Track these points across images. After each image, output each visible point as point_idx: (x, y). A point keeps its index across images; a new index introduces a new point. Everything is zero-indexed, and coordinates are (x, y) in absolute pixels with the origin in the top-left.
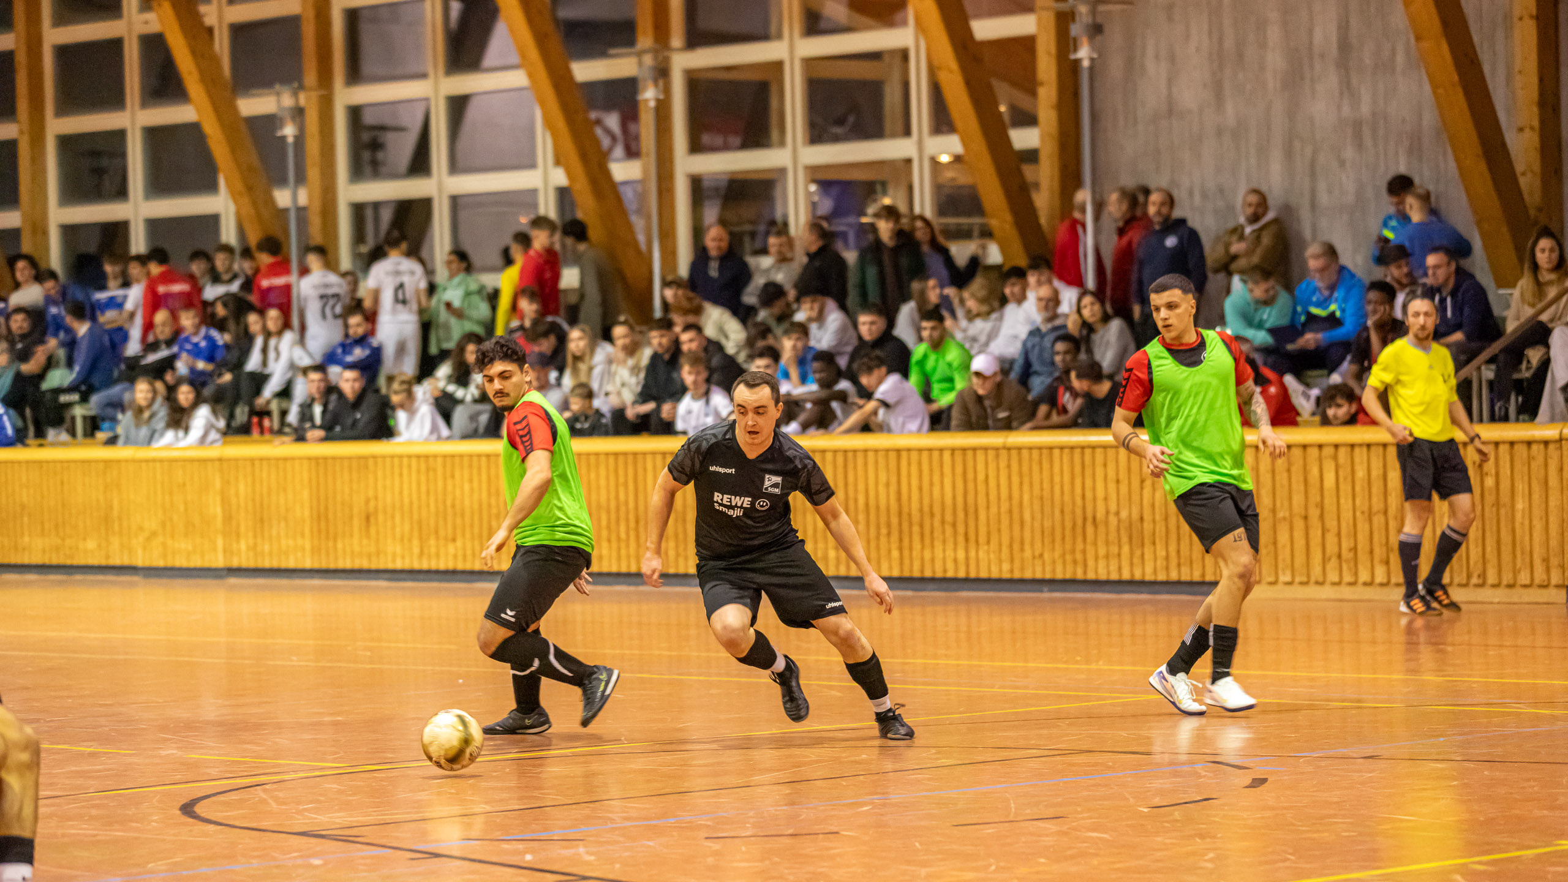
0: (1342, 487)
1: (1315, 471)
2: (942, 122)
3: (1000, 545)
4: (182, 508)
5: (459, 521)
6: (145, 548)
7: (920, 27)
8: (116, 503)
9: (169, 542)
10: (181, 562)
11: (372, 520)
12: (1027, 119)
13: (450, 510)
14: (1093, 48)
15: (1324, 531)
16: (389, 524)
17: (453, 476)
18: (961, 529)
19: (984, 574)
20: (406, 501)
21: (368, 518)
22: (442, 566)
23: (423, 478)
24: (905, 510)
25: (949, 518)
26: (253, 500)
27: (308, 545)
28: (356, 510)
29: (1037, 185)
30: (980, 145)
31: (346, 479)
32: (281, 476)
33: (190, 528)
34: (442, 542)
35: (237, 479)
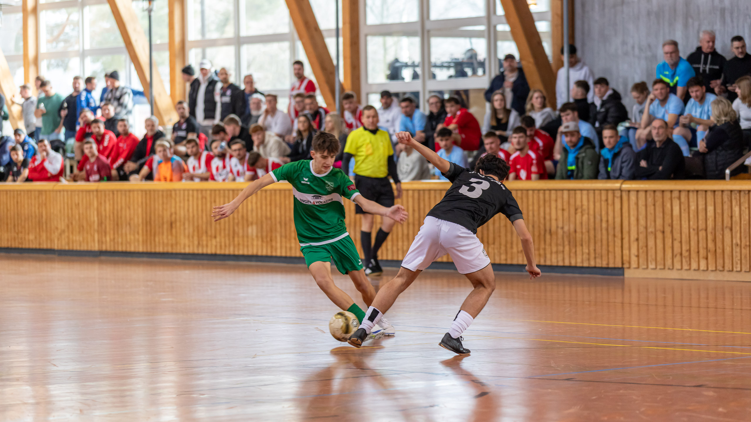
0: (683, 215)
1: (668, 205)
4: (77, 217)
6: (58, 239)
8: (44, 214)
9: (71, 236)
10: (76, 247)
11: (174, 225)
15: (673, 240)
16: (182, 228)
17: (215, 202)
20: (191, 215)
21: (171, 224)
22: (209, 252)
23: (200, 202)
26: (113, 213)
27: (141, 239)
28: (165, 220)
31: (161, 202)
32: (128, 199)
33: (81, 228)
34: (209, 238)
35: (105, 201)
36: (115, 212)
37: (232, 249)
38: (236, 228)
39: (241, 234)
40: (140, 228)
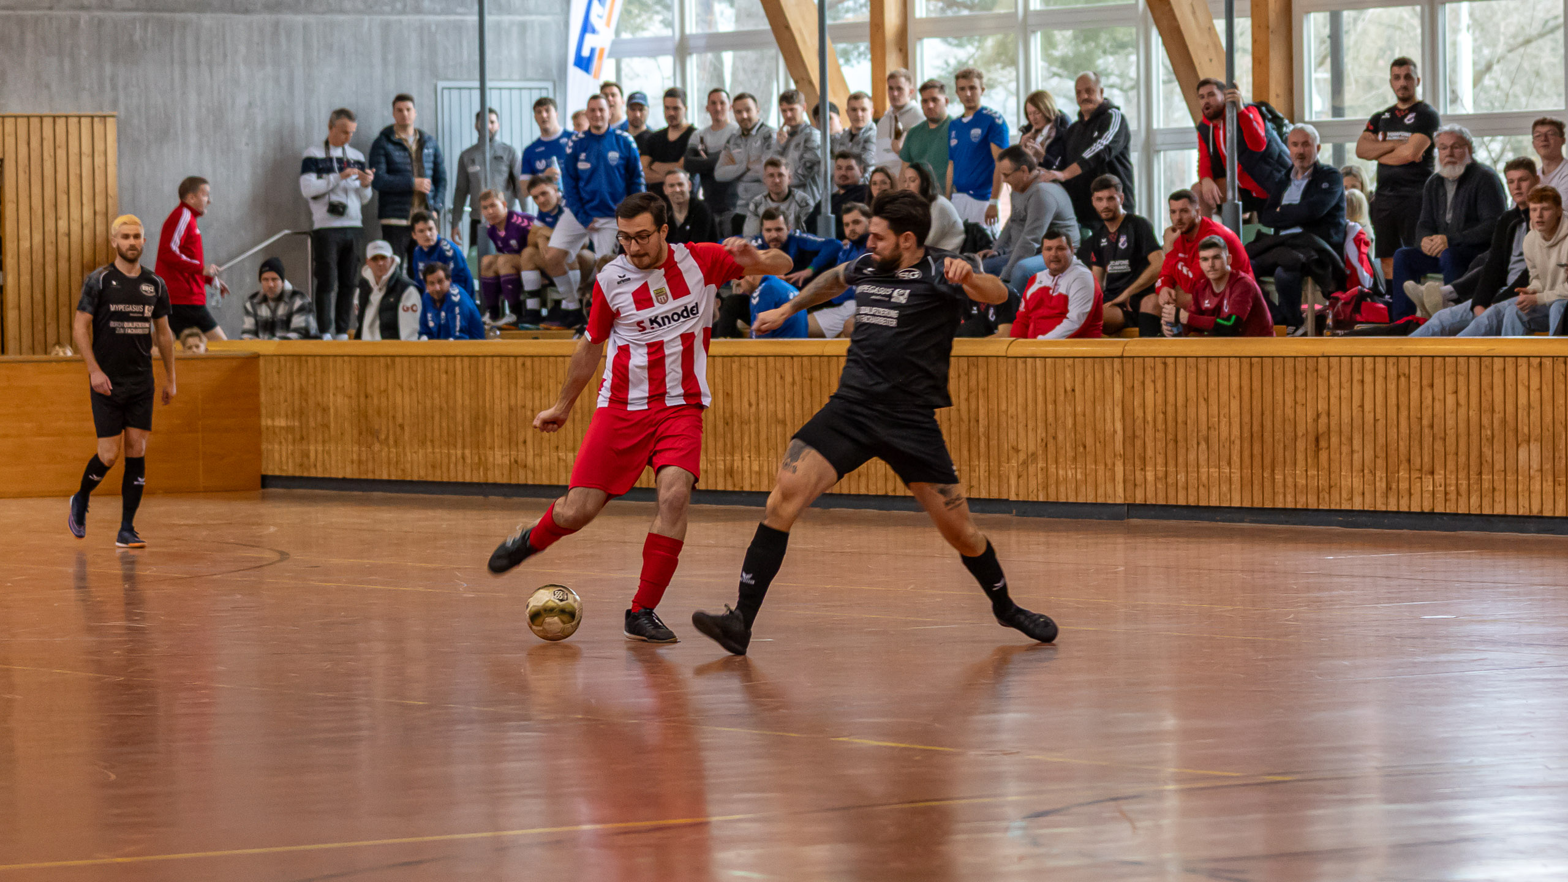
4: (1070, 422)
5: (1439, 446)
6: (1019, 477)
8: (982, 411)
9: (1052, 469)
10: (1067, 495)
11: (1323, 444)
13: (1426, 431)
16: (1345, 449)
17: (1432, 386)
20: (1369, 417)
21: (1317, 440)
22: (1415, 508)
23: (1392, 387)
26: (1165, 413)
27: (1236, 477)
28: (1300, 429)
31: (1290, 386)
32: (1203, 379)
33: (1081, 449)
34: (1415, 475)
35: (1143, 383)
36: (1170, 410)
37: (1474, 500)
38: (1484, 449)
39: (1499, 466)
40: (1236, 448)
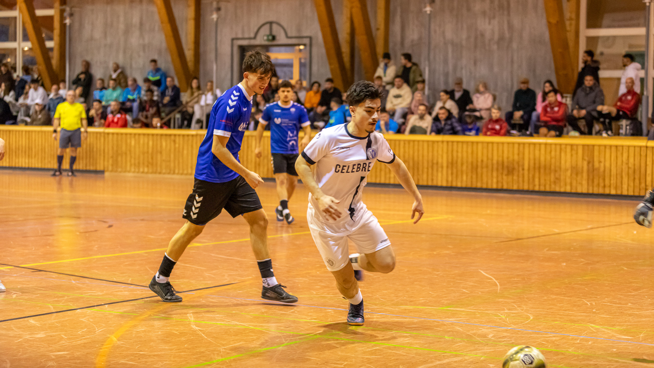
0: (136, 145)
1: (129, 141)
2: (26, 38)
3: (38, 159)
7: (21, 11)
12: (51, 39)
14: (70, 19)
18: (27, 153)
19: (33, 166)
24: (11, 147)
25: (24, 149)
29: (53, 58)
30: (37, 46)
